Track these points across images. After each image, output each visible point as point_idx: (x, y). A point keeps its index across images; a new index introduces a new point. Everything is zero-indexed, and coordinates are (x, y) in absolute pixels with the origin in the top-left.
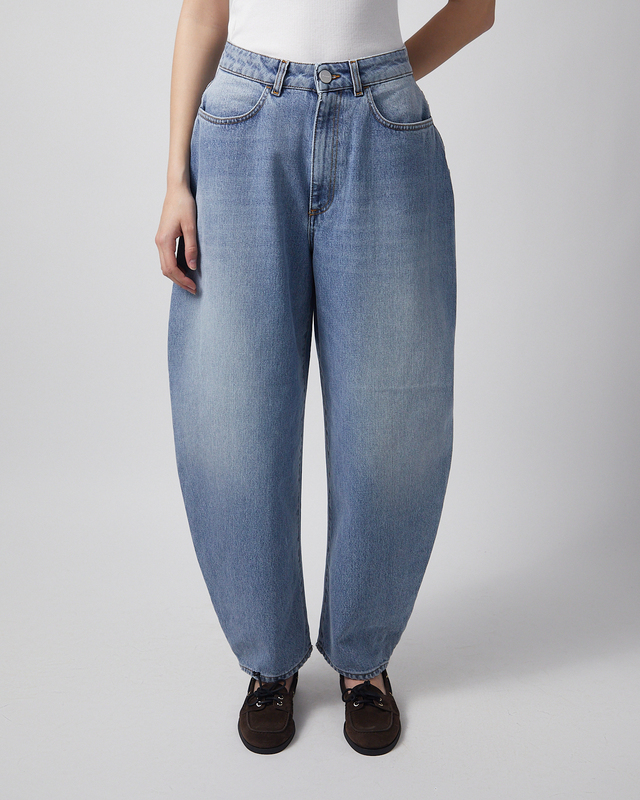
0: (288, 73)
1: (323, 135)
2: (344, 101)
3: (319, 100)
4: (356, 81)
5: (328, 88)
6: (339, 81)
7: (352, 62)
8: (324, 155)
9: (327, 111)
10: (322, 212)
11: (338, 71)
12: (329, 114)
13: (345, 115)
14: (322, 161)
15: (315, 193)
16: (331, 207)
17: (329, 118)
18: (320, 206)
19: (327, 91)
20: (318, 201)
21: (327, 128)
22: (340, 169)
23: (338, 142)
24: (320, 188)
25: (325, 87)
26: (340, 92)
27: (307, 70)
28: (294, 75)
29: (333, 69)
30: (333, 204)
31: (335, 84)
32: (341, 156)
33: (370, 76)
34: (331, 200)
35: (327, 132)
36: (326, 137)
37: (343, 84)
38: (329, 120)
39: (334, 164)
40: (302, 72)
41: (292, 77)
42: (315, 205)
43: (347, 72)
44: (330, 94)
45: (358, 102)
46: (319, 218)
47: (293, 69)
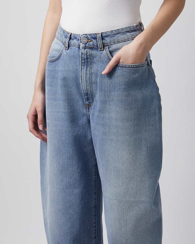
0: (70, 38)
1: (85, 69)
2: (94, 52)
3: (81, 53)
4: (100, 43)
5: (85, 46)
6: (91, 43)
7: (98, 34)
8: (86, 79)
9: (85, 57)
10: (91, 106)
11: (92, 38)
12: (87, 58)
13: (95, 60)
14: (85, 82)
15: (86, 97)
16: (94, 104)
17: (87, 61)
18: (89, 103)
19: (85, 48)
20: (88, 100)
21: (87, 66)
22: (94, 85)
23: (92, 72)
24: (87, 94)
25: (84, 45)
26: (92, 48)
27: (77, 37)
28: (73, 40)
29: (89, 37)
30: (94, 102)
31: (89, 44)
32: (94, 79)
33: (108, 40)
34: (93, 100)
35: (87, 68)
36: (86, 70)
37: (93, 44)
38: (87, 62)
39: (91, 83)
40: (76, 38)
41: (72, 41)
42: (87, 103)
43: (95, 38)
44: (86, 49)
45: (101, 53)
46: (90, 109)
47: (72, 37)
